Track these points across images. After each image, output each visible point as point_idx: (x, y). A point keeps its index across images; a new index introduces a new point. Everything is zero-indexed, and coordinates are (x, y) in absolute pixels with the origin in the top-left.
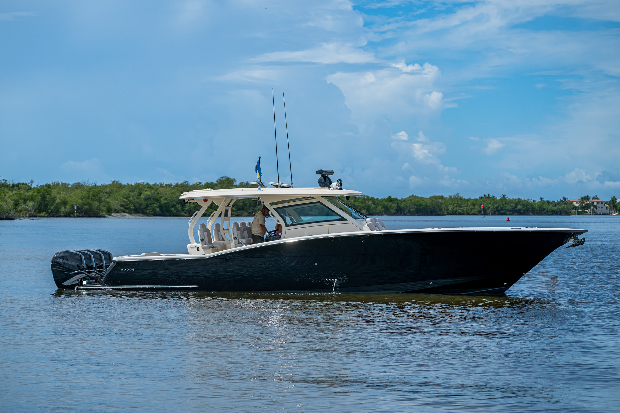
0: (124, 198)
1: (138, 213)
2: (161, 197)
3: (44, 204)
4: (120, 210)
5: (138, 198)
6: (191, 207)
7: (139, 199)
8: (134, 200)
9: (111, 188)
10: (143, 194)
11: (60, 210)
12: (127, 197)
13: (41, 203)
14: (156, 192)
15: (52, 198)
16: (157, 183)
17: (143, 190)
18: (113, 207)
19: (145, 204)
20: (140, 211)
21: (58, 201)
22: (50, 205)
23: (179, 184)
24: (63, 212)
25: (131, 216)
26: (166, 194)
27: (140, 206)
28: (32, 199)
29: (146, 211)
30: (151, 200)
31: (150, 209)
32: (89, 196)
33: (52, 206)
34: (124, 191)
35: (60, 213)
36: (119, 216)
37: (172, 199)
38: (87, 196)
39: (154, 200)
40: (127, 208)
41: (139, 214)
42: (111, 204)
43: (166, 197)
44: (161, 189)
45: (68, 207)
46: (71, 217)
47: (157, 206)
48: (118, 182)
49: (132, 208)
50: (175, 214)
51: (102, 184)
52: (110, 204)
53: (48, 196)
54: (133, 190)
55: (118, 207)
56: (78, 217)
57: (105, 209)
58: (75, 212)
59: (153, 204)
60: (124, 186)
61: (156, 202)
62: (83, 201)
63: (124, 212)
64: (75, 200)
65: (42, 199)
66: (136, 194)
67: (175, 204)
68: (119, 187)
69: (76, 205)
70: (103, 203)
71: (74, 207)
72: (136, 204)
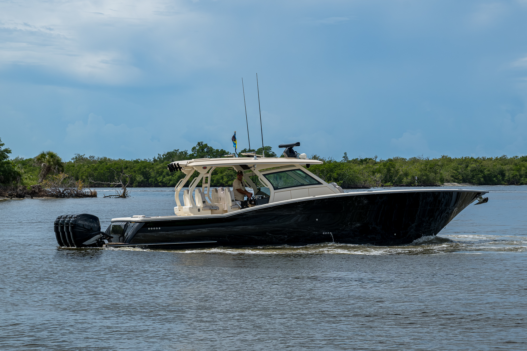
0: (454, 170)
1: (466, 183)
2: (485, 169)
3: (389, 175)
4: (451, 180)
5: (466, 170)
6: (510, 177)
8: (462, 171)
9: (442, 162)
10: (470, 166)
11: (403, 180)
12: (456, 169)
13: (387, 174)
14: (480, 165)
15: (396, 170)
16: (480, 158)
17: (470, 163)
18: (445, 177)
19: (471, 175)
20: (467, 181)
21: (401, 173)
22: (394, 176)
23: (498, 157)
24: (405, 182)
25: (459, 185)
26: (489, 167)
27: (467, 177)
28: (379, 171)
29: (472, 181)
30: (476, 172)
31: (476, 179)
32: (426, 169)
33: (396, 177)
34: (454, 164)
35: (403, 183)
36: (449, 185)
37: (494, 170)
38: (425, 168)
39: (479, 171)
40: (456, 179)
42: (444, 175)
43: (489, 169)
44: (484, 161)
45: (409, 178)
46: (412, 186)
47: (481, 176)
48: (448, 157)
49: (461, 178)
50: (496, 183)
51: (433, 159)
52: (442, 175)
53: (392, 169)
54: (461, 163)
55: (449, 178)
56: (418, 186)
57: (438, 178)
58: (416, 182)
59: (478, 175)
60: (453, 160)
61: (481, 173)
62: (422, 173)
63: (454, 182)
64: (415, 172)
65: (387, 171)
66: (464, 167)
67: (497, 174)
68: (449, 161)
69: (416, 176)
70: (438, 174)
71: (414, 178)
72: (464, 175)
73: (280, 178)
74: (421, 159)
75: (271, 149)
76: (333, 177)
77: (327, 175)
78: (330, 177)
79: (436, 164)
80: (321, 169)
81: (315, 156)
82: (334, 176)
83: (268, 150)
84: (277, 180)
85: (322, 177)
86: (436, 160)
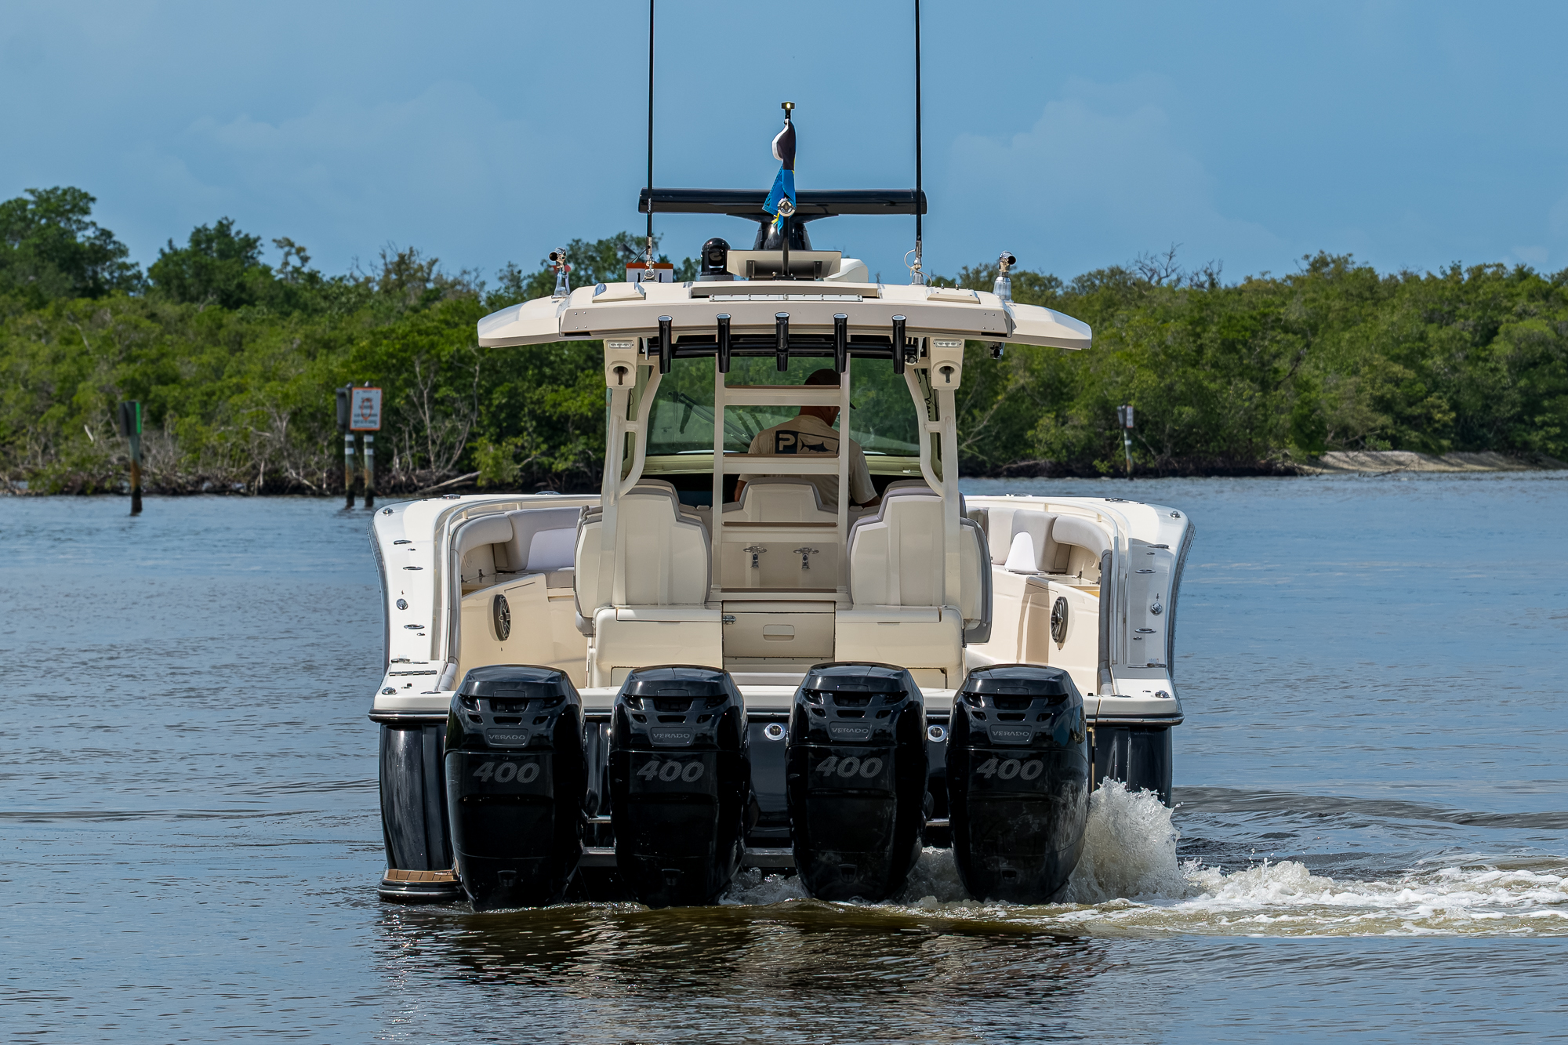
0: (1396, 359)
1: (1478, 450)
4: (1372, 430)
5: (1479, 358)
7: (1480, 363)
8: (1455, 369)
9: (1314, 300)
10: (1508, 333)
11: (1030, 433)
12: (1412, 350)
15: (983, 363)
17: (1508, 310)
18: (1329, 412)
19: (1516, 396)
20: (1491, 436)
21: (1022, 381)
24: (1049, 444)
25: (1431, 466)
27: (1487, 408)
29: (1528, 438)
30: (1553, 373)
31: (1553, 425)
32: (1200, 350)
33: (983, 409)
34: (1395, 319)
35: (1029, 451)
36: (1363, 464)
38: (1189, 347)
40: (1411, 421)
41: (1483, 456)
42: (1322, 396)
45: (1079, 414)
46: (1095, 474)
48: (1350, 268)
49: (1443, 417)
51: (1249, 279)
52: (1313, 395)
54: (1446, 309)
55: (1361, 414)
56: (1140, 472)
57: (1285, 420)
58: (1127, 443)
60: (1392, 285)
62: (1168, 381)
63: (1397, 444)
64: (1118, 374)
66: (1467, 335)
68: (1360, 296)
69: (1125, 401)
70: (1282, 391)
71: (1115, 414)
72: (1466, 397)
73: (157, 420)
74: (1165, 282)
75: (86, 212)
76: (532, 413)
77: (489, 391)
78: (514, 409)
79: (1265, 315)
80: (447, 352)
81: (402, 257)
82: (540, 402)
83: (63, 214)
84: (129, 429)
85: (457, 412)
86: (1268, 292)
